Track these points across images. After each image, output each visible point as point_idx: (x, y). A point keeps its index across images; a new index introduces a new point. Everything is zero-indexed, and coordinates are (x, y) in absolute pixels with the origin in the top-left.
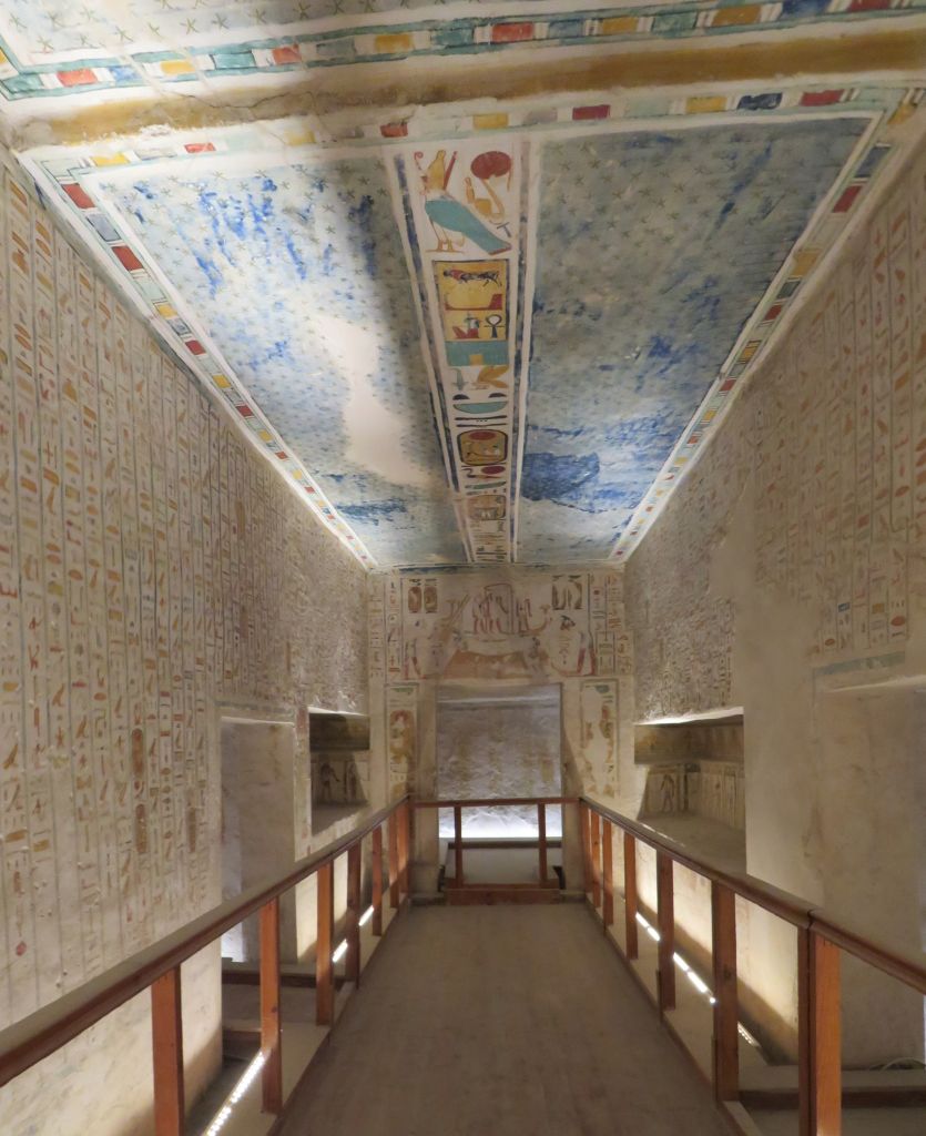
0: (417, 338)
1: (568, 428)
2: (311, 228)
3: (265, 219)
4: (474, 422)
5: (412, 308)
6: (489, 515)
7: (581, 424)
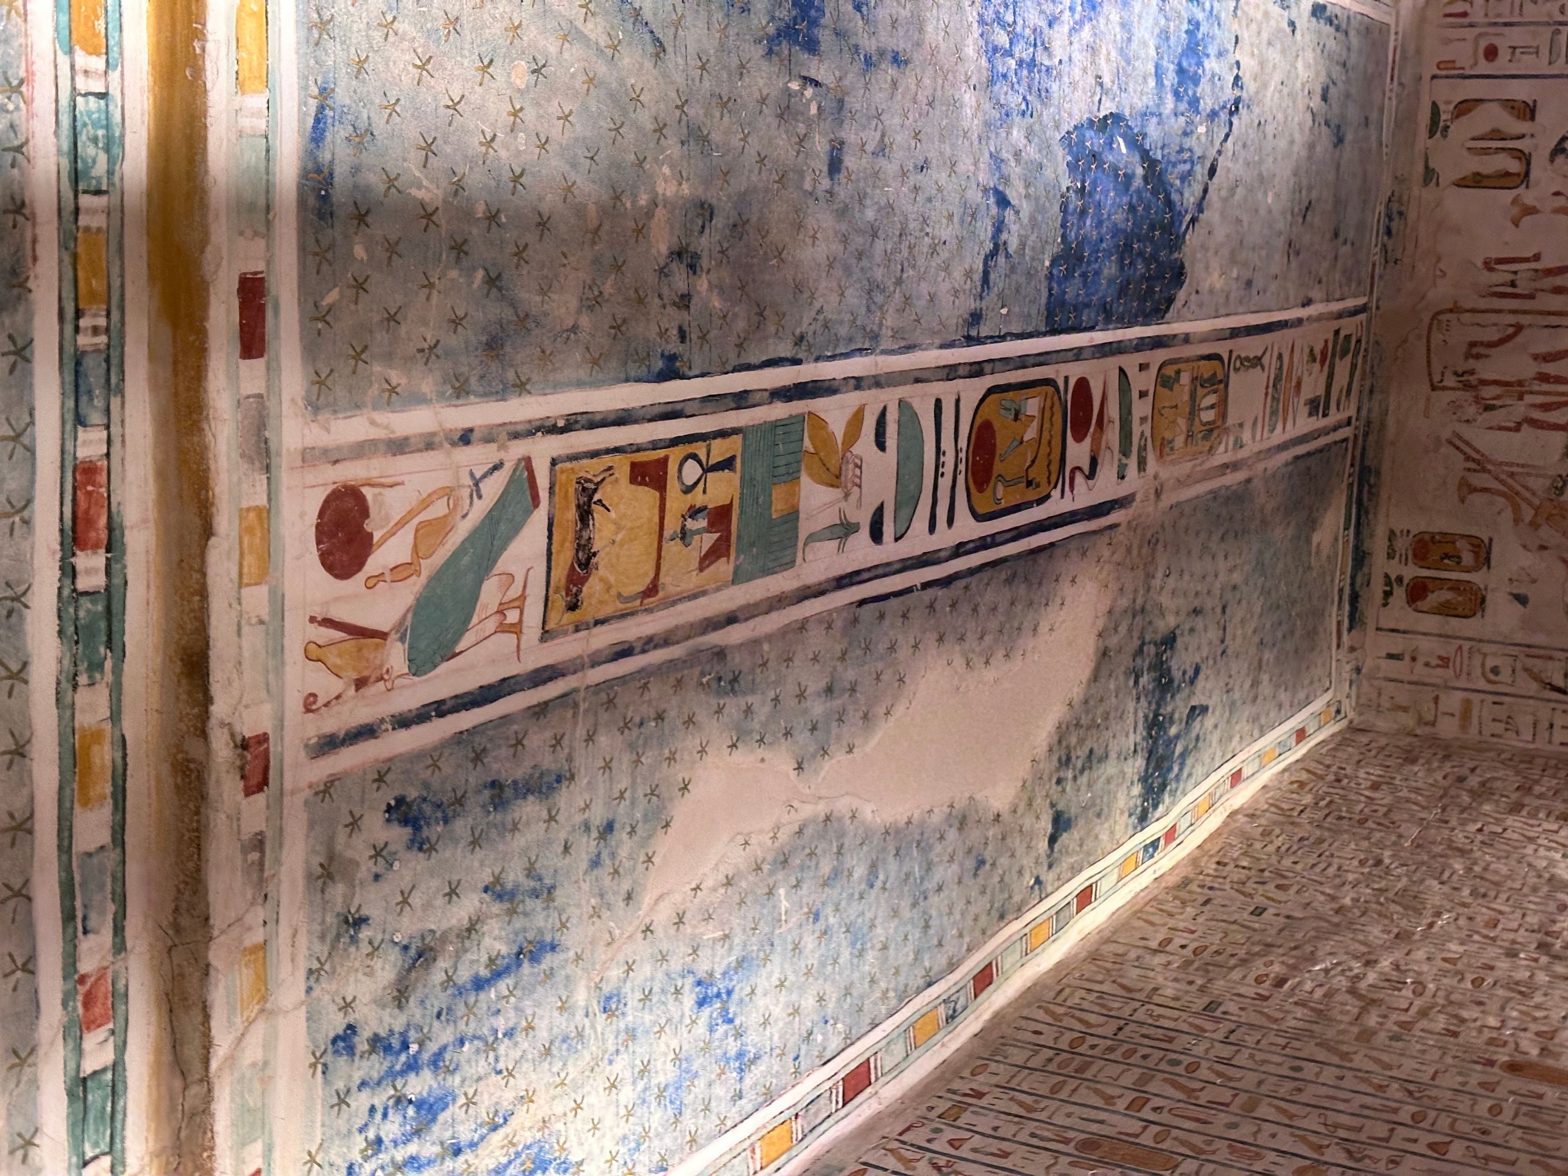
0: (720, 654)
1: (985, 229)
2: (444, 939)
3: (414, 1048)
4: (945, 483)
5: (644, 676)
6: (1211, 399)
7: (975, 196)
